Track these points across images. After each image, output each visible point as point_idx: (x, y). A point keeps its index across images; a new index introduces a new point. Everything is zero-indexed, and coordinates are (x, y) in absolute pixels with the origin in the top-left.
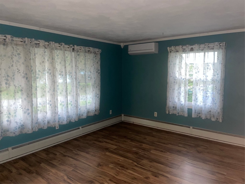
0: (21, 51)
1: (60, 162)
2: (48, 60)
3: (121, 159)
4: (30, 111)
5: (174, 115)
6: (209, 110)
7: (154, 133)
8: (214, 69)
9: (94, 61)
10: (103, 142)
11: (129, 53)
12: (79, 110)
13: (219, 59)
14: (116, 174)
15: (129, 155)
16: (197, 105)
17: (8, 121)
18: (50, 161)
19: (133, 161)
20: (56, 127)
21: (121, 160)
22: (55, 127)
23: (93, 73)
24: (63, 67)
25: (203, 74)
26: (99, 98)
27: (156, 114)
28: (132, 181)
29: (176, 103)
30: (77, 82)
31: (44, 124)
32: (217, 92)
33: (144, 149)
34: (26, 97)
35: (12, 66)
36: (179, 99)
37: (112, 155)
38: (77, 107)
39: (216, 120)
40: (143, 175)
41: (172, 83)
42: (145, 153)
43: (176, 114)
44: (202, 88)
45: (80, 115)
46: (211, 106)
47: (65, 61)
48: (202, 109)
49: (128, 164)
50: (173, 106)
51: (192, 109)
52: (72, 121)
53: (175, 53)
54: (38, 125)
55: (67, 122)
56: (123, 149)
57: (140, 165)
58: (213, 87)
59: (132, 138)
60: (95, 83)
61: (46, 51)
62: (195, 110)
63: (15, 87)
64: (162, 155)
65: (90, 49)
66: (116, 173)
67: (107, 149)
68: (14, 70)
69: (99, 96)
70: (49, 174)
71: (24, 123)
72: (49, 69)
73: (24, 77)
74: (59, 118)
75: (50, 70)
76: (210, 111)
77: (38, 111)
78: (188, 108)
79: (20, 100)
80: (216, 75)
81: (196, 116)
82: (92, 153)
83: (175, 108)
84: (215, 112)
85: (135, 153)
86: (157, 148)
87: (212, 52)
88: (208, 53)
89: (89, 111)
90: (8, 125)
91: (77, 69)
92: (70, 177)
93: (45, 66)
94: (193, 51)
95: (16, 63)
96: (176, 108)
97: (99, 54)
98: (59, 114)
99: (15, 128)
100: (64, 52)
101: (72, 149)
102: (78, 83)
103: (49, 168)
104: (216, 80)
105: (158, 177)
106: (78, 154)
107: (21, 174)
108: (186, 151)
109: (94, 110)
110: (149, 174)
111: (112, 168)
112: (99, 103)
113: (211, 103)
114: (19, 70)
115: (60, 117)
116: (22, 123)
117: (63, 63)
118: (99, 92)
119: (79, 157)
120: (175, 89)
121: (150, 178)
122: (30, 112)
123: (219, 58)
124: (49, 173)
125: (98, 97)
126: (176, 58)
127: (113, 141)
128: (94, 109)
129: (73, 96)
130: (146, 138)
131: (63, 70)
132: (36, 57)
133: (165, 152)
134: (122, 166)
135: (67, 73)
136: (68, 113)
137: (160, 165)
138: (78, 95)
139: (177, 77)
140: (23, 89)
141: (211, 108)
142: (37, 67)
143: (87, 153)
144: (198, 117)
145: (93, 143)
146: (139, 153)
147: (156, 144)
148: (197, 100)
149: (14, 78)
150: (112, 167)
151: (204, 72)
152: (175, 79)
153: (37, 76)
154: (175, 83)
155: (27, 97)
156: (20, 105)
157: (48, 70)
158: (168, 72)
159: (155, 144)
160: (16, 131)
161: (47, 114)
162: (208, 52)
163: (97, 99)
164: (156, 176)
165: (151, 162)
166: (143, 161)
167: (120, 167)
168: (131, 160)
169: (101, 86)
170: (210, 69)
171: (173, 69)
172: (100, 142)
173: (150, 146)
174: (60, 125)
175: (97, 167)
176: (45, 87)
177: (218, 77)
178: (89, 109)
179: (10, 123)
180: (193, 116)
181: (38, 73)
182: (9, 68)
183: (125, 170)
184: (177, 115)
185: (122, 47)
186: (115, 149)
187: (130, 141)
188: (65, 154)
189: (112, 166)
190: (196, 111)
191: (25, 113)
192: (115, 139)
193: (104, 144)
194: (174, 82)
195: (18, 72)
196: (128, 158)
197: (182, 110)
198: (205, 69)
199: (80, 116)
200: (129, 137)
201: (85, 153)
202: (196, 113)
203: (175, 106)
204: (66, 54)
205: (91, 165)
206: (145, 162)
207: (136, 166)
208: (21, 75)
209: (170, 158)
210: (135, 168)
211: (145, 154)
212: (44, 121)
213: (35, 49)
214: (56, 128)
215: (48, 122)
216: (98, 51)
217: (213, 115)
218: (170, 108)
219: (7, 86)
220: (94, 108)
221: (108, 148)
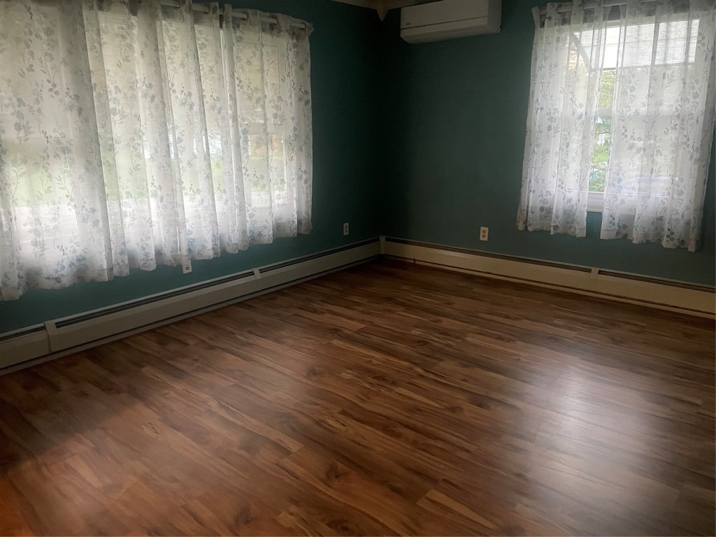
0: (55, 21)
1: (198, 364)
2: (142, 54)
3: (377, 357)
4: (99, 215)
5: (542, 233)
6: (658, 215)
7: (477, 289)
8: (683, 79)
9: (290, 60)
10: (323, 313)
11: (405, 34)
12: (248, 219)
13: (705, 41)
14: (360, 399)
15: (401, 347)
16: (619, 199)
17: (35, 244)
18: (170, 362)
19: (410, 362)
20: (184, 268)
21: (378, 360)
22: (180, 266)
23: (289, 102)
24: (193, 78)
25: (649, 95)
26: (310, 182)
27: (484, 234)
28: (409, 417)
29: (550, 195)
30: (240, 129)
31: (147, 255)
32: (689, 157)
33: (445, 333)
34: (83, 170)
35: (31, 68)
36: (561, 184)
37: (348, 346)
38: (242, 208)
39: (678, 244)
40: (440, 400)
41: (541, 132)
42: (450, 342)
43: (550, 231)
44: (640, 144)
45: (253, 233)
46: (664, 203)
47: (198, 58)
48: (634, 214)
49: (398, 371)
50: (541, 205)
51: (600, 214)
52: (229, 250)
53: (557, 28)
54: (126, 257)
55: (215, 253)
56: (384, 330)
57: (433, 373)
58: (677, 139)
59: (410, 303)
60: (296, 136)
61: (135, 23)
62: (611, 216)
63: (46, 140)
64: (501, 348)
65: (276, 18)
66: (362, 394)
67: (336, 331)
68: (37, 84)
69: (309, 176)
70: (167, 396)
71: (86, 250)
72: (147, 83)
73: (71, 108)
74: (191, 242)
75: (150, 86)
76: (661, 219)
77: (126, 216)
78: (588, 212)
79: (68, 180)
80: (690, 97)
81: (613, 236)
82: (291, 342)
83: (547, 212)
84: (677, 220)
85: (419, 341)
86: (486, 330)
87: (683, 19)
88: (668, 26)
89: (279, 221)
90: (36, 254)
91: (237, 88)
92: (228, 404)
93: (133, 72)
94: (619, 18)
95: (41, 62)
96: (549, 211)
97: (307, 38)
98: (188, 227)
99: (60, 266)
100: (193, 28)
101: (234, 331)
102: (241, 134)
103: (165, 380)
104: (691, 114)
105: (488, 408)
106: (249, 344)
107: (87, 395)
108: (574, 337)
109: (296, 221)
110: (461, 400)
111: (349, 382)
112: (310, 199)
113: (666, 192)
114: (54, 86)
115: (192, 236)
116: (79, 251)
117: (190, 62)
118: (307, 165)
119: (255, 352)
120: (551, 150)
121: (462, 409)
122: (100, 219)
123: (703, 38)
124: (167, 391)
125: (306, 182)
126: (560, 44)
127: (355, 309)
128: (296, 216)
129: (229, 172)
130: (453, 303)
131: (194, 90)
132: (105, 43)
133: (509, 340)
134: (381, 377)
135: (205, 100)
136: (217, 224)
137: (493, 375)
138: (244, 171)
139: (561, 110)
140: (72, 145)
141: (665, 209)
142: (107, 78)
143: (277, 340)
144: (620, 237)
145: (295, 315)
146: (430, 341)
147: (484, 319)
148: (621, 184)
149: (39, 110)
150: (349, 380)
151: (651, 90)
152: (551, 119)
153: (112, 105)
154: (552, 132)
155: (87, 170)
156: (67, 196)
157: (144, 87)
158: (531, 93)
159: (478, 317)
160: (62, 272)
161: (151, 226)
162: (668, 21)
163: (304, 186)
164: (480, 406)
165: (465, 366)
166: (441, 364)
167: (374, 378)
168: (405, 360)
169: (313, 147)
170: (671, 81)
171: (549, 83)
172: (315, 312)
173: (464, 324)
174: (195, 263)
175: (305, 377)
176: (139, 142)
177: (697, 103)
178: (280, 218)
179: (43, 249)
180: (603, 236)
181: (114, 95)
182: (22, 75)
183: (389, 386)
184: (552, 233)
185: (382, 17)
186: (358, 332)
187: (402, 311)
188: (212, 343)
189: (349, 376)
190: (614, 219)
191: (84, 220)
192: (359, 304)
193: (327, 319)
194: (549, 128)
195: (51, 90)
196: (395, 356)
197: (569, 216)
198: (655, 80)
199: (253, 238)
200: (401, 300)
201: (271, 342)
202: (614, 224)
203: (547, 206)
204: (198, 35)
205: (288, 371)
206: (448, 365)
207: (421, 376)
208: (61, 101)
209: (524, 357)
210: (419, 382)
211: (448, 345)
212: (145, 246)
213: (97, 15)
214: (185, 272)
215: (159, 253)
216: (303, 26)
217: (669, 230)
218: (532, 213)
219: (22, 133)
220: (295, 213)
221: (340, 328)
